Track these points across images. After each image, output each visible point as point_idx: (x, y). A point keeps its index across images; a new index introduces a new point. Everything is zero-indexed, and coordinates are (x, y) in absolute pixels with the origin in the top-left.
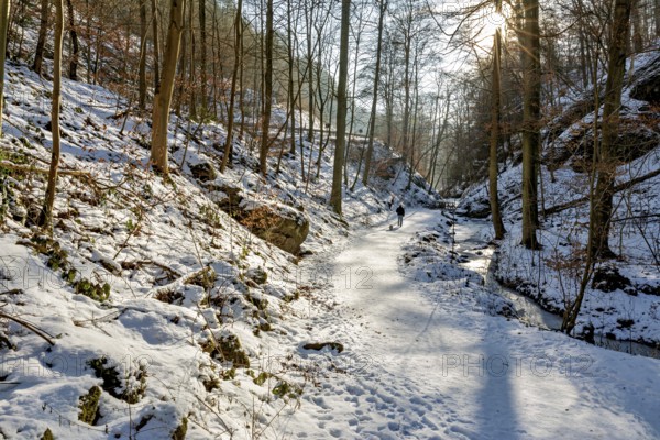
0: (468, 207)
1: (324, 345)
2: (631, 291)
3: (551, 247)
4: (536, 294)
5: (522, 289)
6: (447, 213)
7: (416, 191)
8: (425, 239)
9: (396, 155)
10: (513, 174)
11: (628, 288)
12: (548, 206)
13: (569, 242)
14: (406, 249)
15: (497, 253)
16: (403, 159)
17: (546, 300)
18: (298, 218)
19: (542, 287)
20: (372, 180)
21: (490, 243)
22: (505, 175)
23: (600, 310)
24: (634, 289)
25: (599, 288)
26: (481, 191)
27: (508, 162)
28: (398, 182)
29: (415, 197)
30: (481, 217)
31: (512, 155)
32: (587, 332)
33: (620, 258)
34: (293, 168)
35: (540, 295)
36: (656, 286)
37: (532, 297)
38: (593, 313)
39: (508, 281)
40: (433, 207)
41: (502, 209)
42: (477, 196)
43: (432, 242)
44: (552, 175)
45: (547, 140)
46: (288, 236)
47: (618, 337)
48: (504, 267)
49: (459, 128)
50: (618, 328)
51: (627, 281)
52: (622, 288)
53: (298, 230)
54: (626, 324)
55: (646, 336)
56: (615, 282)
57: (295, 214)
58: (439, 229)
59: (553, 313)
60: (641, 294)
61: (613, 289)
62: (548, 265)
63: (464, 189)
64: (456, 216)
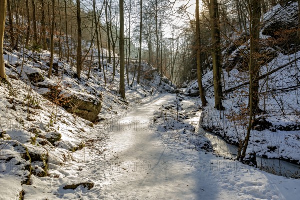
0: (190, 92)
1: (78, 185)
2: (273, 130)
3: (230, 109)
4: (223, 134)
5: (216, 132)
6: (180, 95)
7: (165, 85)
8: (166, 109)
9: (154, 69)
10: (210, 75)
11: (272, 128)
12: (227, 88)
13: (239, 106)
14: (156, 114)
15: (203, 113)
16: (158, 70)
17: (228, 138)
18: (94, 101)
19: (226, 131)
20: (142, 81)
21: (200, 109)
22: (207, 75)
23: (258, 142)
24: (274, 128)
25: (256, 129)
26: (195, 84)
27: (207, 69)
28: (156, 82)
29: (164, 88)
30: (196, 96)
31: (210, 66)
32: (252, 157)
33: (265, 112)
34: (100, 76)
35: (225, 135)
36: (285, 126)
37: (221, 136)
38: (253, 144)
39: (209, 128)
40: (173, 93)
41: (206, 92)
42: (194, 86)
43: (170, 110)
44: (228, 74)
45: (225, 58)
46: (89, 111)
47: (269, 157)
48: (206, 120)
49: (184, 55)
50: (269, 151)
51: (271, 125)
52: (268, 128)
53: (95, 108)
54: (273, 149)
55: (284, 155)
56: (265, 125)
57: (92, 99)
58: (176, 103)
59: (233, 144)
60: (278, 131)
61: (264, 129)
62: (228, 118)
63: (188, 83)
64: (183, 97)
